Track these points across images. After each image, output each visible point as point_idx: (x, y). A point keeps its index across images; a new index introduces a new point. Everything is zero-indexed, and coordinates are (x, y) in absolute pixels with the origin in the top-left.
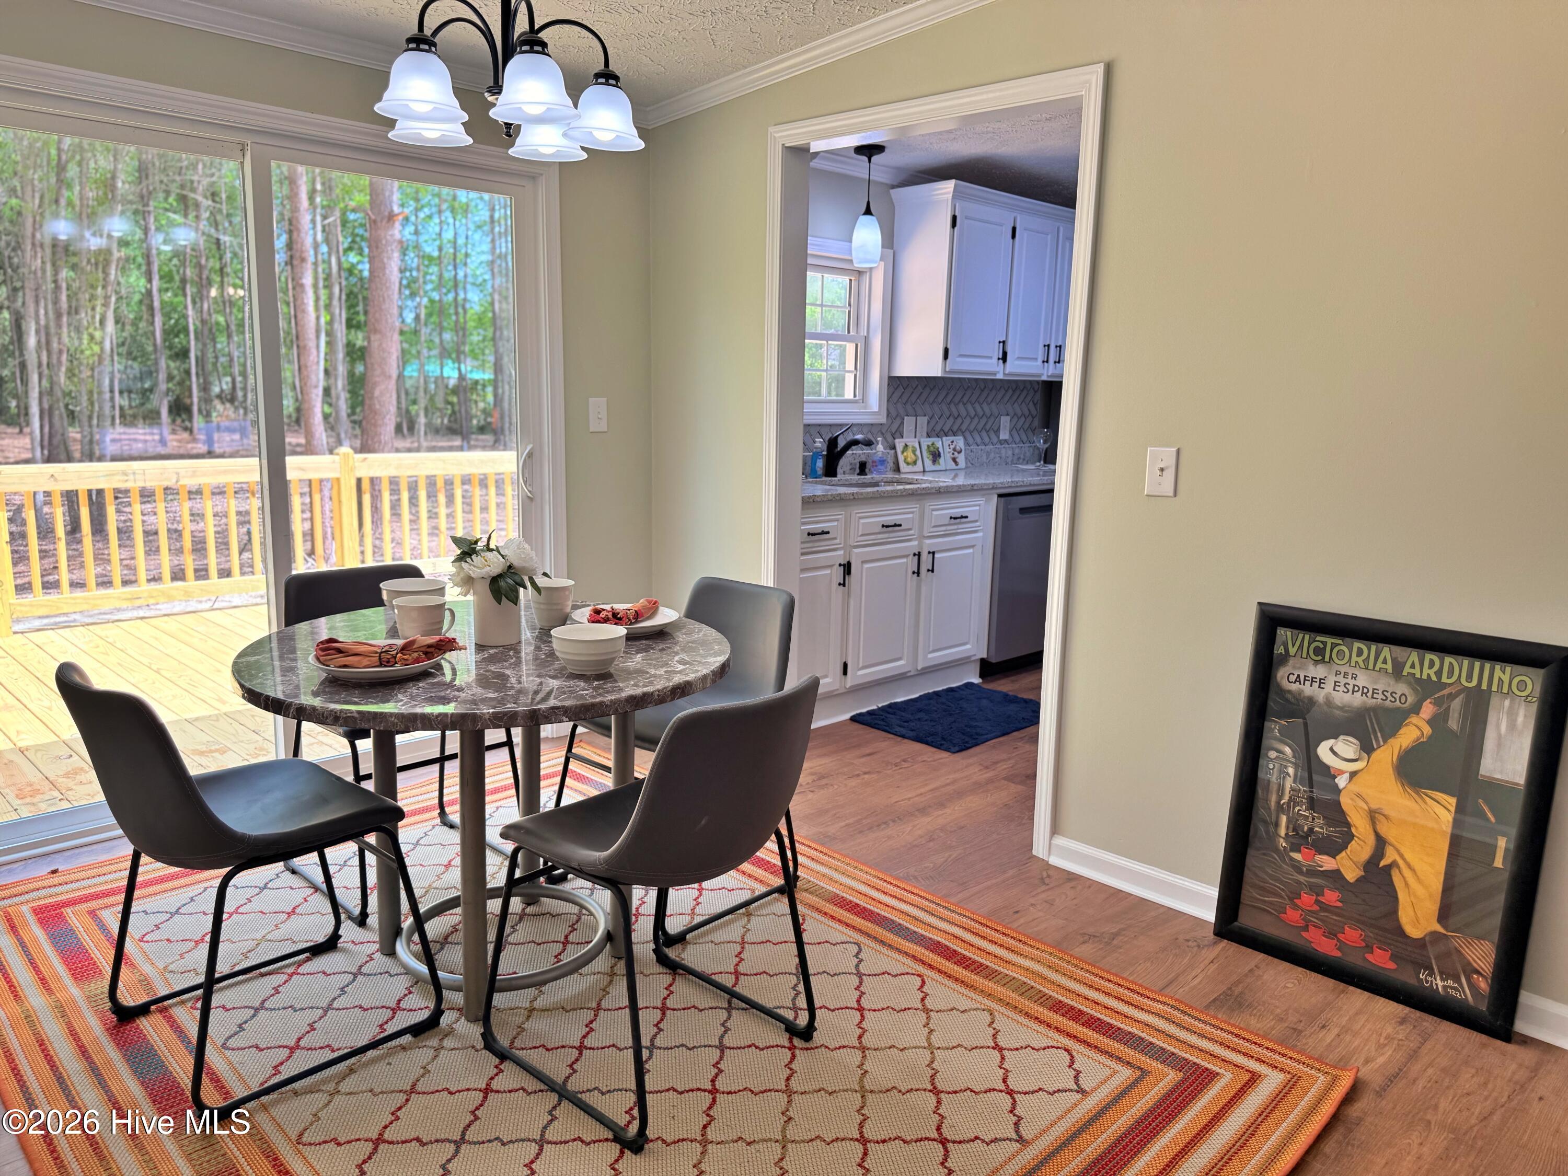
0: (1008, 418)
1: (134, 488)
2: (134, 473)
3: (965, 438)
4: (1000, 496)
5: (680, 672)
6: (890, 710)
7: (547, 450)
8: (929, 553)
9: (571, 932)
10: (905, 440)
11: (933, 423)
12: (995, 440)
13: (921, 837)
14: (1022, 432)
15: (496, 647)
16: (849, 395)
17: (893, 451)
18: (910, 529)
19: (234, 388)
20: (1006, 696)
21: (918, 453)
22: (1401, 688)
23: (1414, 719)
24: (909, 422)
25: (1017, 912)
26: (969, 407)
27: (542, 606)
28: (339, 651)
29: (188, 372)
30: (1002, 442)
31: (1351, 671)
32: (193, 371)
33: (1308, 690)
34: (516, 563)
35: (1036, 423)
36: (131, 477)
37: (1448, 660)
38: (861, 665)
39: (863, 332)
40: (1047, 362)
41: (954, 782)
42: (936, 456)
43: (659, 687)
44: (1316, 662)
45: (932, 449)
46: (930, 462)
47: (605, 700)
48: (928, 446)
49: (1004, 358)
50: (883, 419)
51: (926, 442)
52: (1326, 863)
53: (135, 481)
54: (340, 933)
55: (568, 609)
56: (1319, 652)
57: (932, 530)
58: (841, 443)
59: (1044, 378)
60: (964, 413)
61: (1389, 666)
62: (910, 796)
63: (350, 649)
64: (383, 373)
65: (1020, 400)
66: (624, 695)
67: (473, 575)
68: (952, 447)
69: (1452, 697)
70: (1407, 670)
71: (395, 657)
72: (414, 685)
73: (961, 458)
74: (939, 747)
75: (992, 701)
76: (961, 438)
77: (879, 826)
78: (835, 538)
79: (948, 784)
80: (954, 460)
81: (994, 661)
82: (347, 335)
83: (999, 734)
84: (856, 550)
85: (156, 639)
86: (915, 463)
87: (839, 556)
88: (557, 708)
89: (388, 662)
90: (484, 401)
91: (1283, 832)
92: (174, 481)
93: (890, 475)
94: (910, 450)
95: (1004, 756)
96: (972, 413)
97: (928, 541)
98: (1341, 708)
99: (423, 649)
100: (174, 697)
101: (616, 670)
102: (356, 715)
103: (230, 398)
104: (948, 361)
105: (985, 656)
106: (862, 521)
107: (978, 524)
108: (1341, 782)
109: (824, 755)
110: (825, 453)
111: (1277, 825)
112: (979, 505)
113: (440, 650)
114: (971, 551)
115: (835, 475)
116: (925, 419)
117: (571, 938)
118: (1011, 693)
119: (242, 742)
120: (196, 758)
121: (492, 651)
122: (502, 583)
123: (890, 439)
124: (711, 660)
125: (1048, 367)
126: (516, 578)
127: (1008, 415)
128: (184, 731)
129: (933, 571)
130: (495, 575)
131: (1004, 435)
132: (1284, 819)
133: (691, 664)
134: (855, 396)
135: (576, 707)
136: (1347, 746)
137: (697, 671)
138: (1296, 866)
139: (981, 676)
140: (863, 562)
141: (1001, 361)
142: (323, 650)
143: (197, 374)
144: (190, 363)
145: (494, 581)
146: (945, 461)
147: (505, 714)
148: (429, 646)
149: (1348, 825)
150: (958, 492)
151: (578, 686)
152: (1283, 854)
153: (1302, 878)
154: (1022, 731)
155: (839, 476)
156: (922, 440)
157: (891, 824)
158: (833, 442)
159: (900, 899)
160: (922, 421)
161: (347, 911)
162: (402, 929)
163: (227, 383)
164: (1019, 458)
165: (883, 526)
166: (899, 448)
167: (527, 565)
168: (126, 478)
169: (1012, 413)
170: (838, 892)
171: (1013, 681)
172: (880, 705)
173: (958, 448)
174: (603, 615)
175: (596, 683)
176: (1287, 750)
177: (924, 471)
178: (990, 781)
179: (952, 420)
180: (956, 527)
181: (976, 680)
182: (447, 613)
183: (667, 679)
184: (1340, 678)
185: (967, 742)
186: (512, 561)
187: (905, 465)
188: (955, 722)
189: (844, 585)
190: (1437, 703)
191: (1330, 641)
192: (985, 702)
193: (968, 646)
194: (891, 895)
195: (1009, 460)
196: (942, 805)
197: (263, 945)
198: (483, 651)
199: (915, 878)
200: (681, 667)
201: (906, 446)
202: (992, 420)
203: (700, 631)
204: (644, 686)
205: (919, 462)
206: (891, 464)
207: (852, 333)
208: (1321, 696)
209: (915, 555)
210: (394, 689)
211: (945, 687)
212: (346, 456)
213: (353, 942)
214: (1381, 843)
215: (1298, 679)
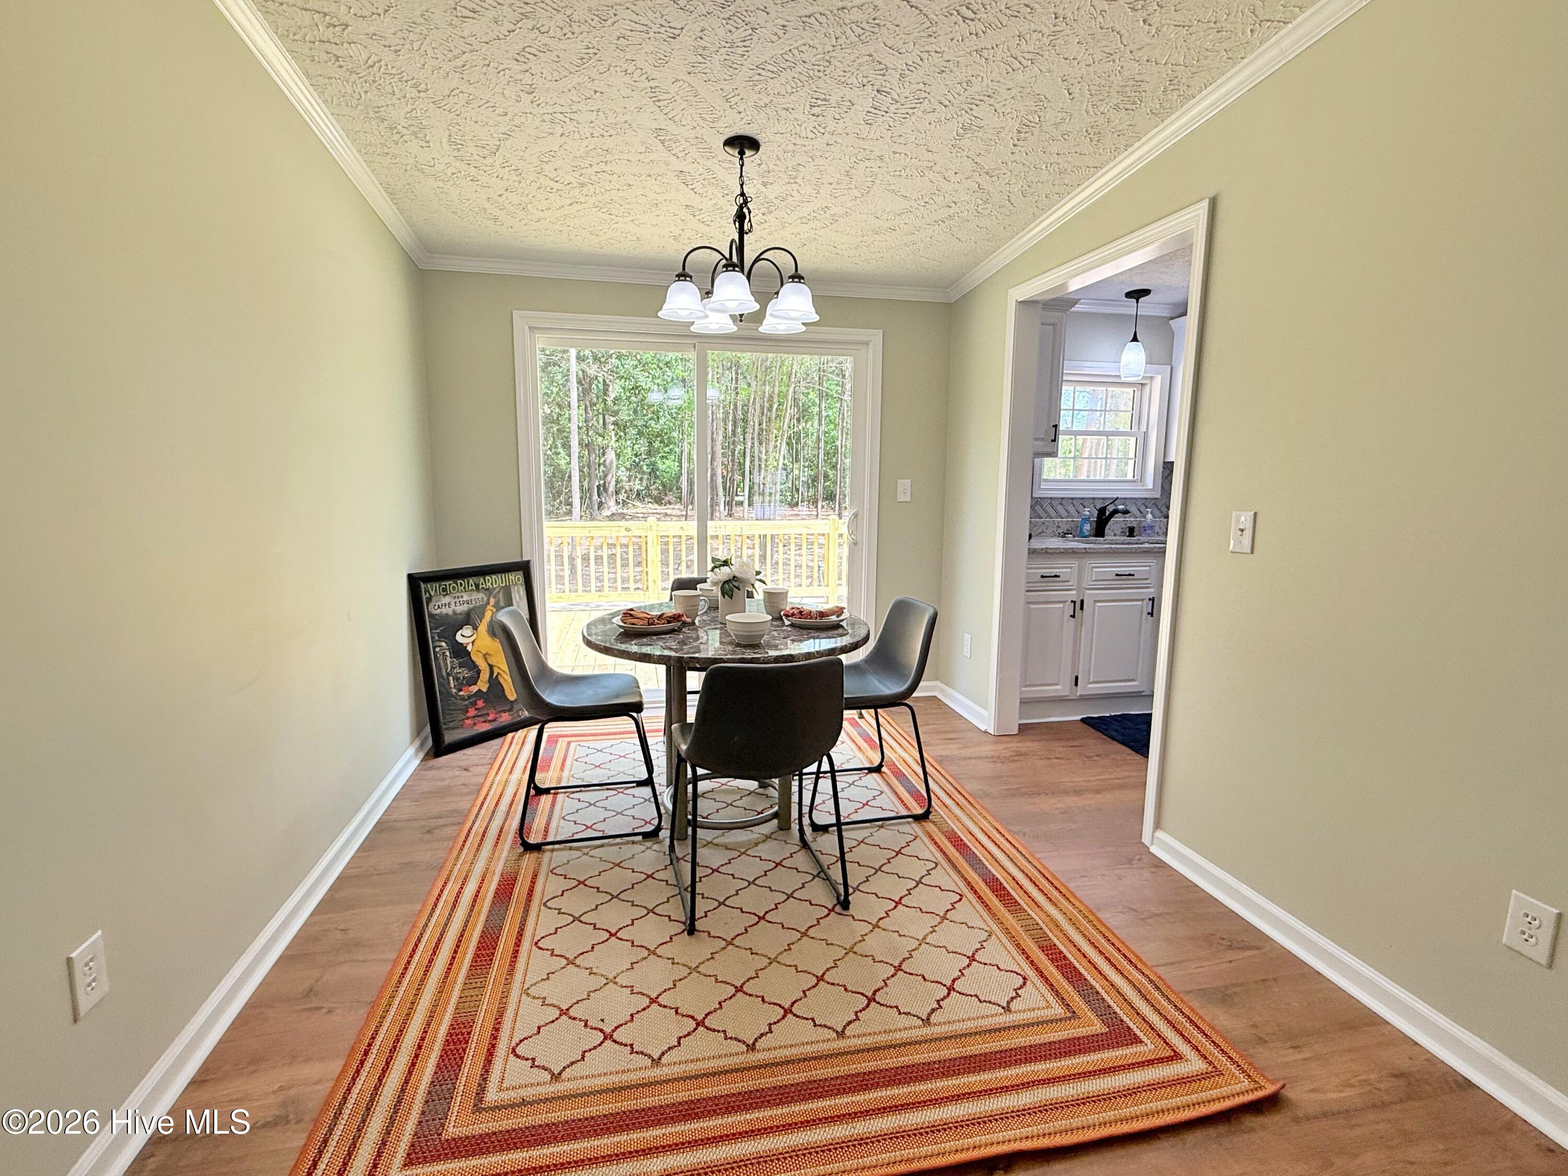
6: (1119, 719)
7: (866, 513)
13: (1057, 809)
16: (1130, 476)
18: (1146, 579)
22: (481, 595)
23: (489, 607)
28: (631, 615)
31: (460, 595)
33: (444, 611)
37: (494, 577)
38: (1092, 680)
44: (445, 596)
50: (1157, 495)
52: (474, 689)
56: (444, 590)
58: (1110, 511)
61: (474, 587)
63: (637, 615)
69: (499, 592)
70: (481, 586)
74: (1137, 750)
77: (1031, 795)
78: (1068, 581)
84: (1090, 592)
87: (1072, 595)
91: (452, 686)
98: (460, 614)
106: (1096, 569)
108: (469, 648)
110: (1094, 519)
111: (449, 682)
132: (451, 678)
134: (1134, 477)
136: (467, 630)
138: (463, 699)
140: (1098, 601)
149: (477, 666)
152: (456, 696)
153: (466, 703)
157: (1043, 795)
158: (1102, 511)
165: (1116, 575)
170: (955, 829)
176: (444, 644)
184: (457, 600)
189: (1075, 617)
190: (494, 597)
191: (447, 583)
207: (1133, 430)
208: (450, 612)
209: (1150, 599)
214: (491, 667)
215: (439, 607)
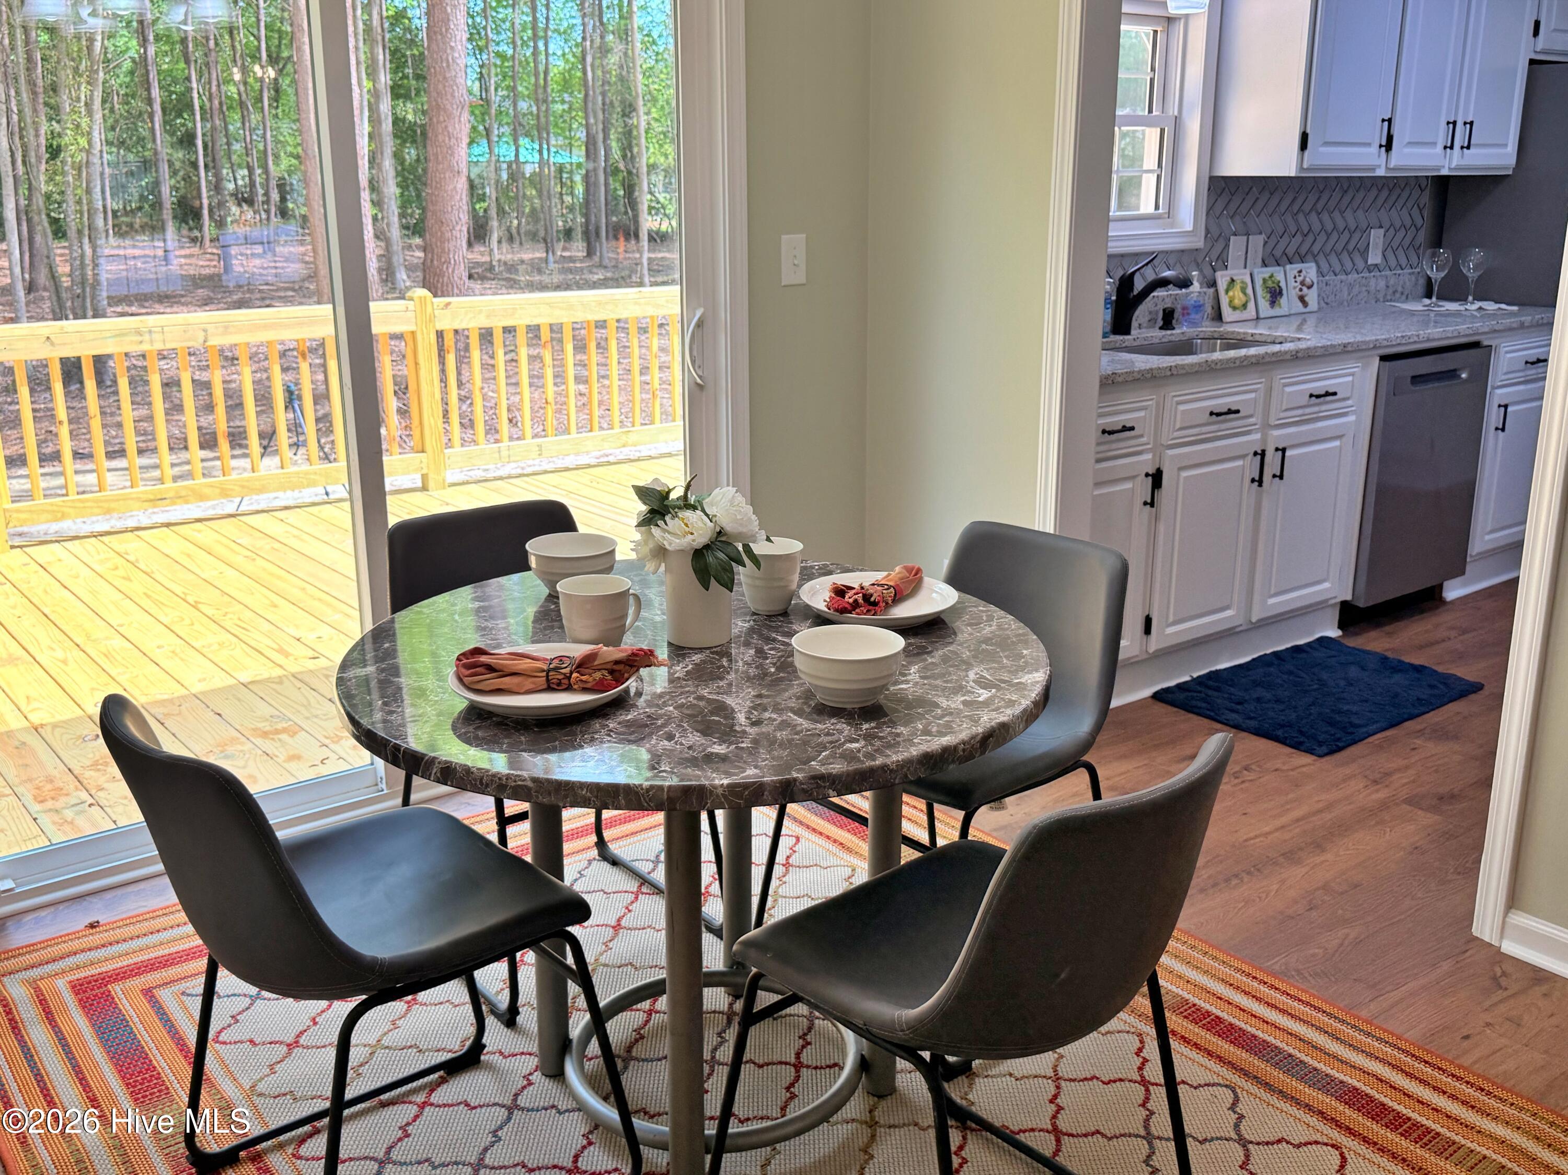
0: (1382, 231)
1: (150, 351)
2: (150, 332)
3: (1318, 267)
4: (1384, 358)
5: (986, 703)
6: (1211, 683)
7: (724, 315)
8: (1277, 449)
9: (803, 1047)
10: (1230, 272)
11: (1271, 243)
12: (1360, 264)
13: (1295, 902)
14: (1400, 253)
15: (701, 650)
16: (1147, 206)
17: (1212, 290)
18: (1251, 416)
19: (252, 184)
20: (1384, 659)
21: (1249, 291)
24: (1237, 245)
25: (1467, 1037)
26: (1325, 217)
27: (758, 583)
28: (490, 668)
29: (194, 165)
30: (1370, 268)
32: (201, 163)
34: (729, 527)
35: (1422, 237)
36: (146, 337)
38: (1171, 619)
39: (1173, 111)
40: (1452, 147)
41: (1329, 807)
42: (1275, 294)
43: (964, 735)
45: (1270, 284)
46: (1267, 304)
47: (888, 761)
48: (1265, 280)
49: (1388, 146)
50: (1199, 242)
51: (1262, 274)
53: (151, 342)
54: (484, 1041)
55: (794, 586)
57: (1283, 415)
58: (1139, 285)
59: (1445, 172)
60: (1316, 227)
62: (1267, 829)
63: (506, 666)
64: (451, 168)
65: (1399, 205)
66: (914, 752)
67: (667, 547)
68: (1299, 279)
71: (569, 678)
72: (604, 726)
73: (1312, 296)
74: (1297, 746)
75: (1363, 669)
76: (1313, 265)
77: (1227, 880)
78: (1142, 436)
79: (1320, 811)
80: (1302, 299)
81: (1361, 604)
82: (393, 107)
83: (1384, 725)
84: (1170, 452)
85: (189, 556)
86: (1245, 306)
87: (1146, 462)
88: (822, 777)
89: (559, 684)
90: (572, 194)
92: (201, 340)
93: (1208, 328)
94: (1238, 287)
95: (1401, 762)
96: (1329, 226)
97: (1276, 433)
99: (609, 666)
100: (221, 645)
101: (886, 697)
102: (530, 784)
103: (245, 199)
104: (1307, 153)
105: (1349, 597)
106: (1182, 408)
107: (1349, 402)
109: (1124, 757)
110: (1114, 298)
112: (1352, 374)
113: (631, 666)
114: (1337, 443)
115: (1128, 332)
116: (1261, 239)
117: (804, 1058)
118: (1389, 654)
119: (316, 716)
120: (259, 741)
121: (697, 658)
122: (710, 559)
123: (1208, 271)
124: (1027, 678)
125: (1451, 155)
126: (729, 550)
127: (1381, 227)
128: (239, 700)
129: (1281, 477)
130: (699, 546)
131: (1375, 258)
133: (998, 688)
134: (1157, 207)
135: (848, 774)
137: (1011, 703)
139: (1341, 627)
140: (1181, 469)
141: (1383, 149)
142: (468, 667)
143: (206, 166)
144: (196, 152)
145: (699, 554)
146: (1289, 303)
147: (746, 786)
148: (617, 662)
150: (1323, 356)
151: (840, 732)
154: (1419, 719)
155: (1134, 332)
156: (1256, 271)
157: (1246, 878)
158: (1126, 283)
159: (1283, 1011)
160: (1257, 241)
161: (490, 1003)
162: (570, 1041)
163: (243, 178)
164: (1395, 292)
165: (1212, 414)
166: (1222, 284)
167: (741, 529)
168: (140, 339)
169: (1386, 224)
170: (1186, 996)
171: (1389, 634)
172: (1195, 675)
173: (1308, 281)
174: (849, 598)
175: (865, 726)
177: (1258, 318)
178: (1384, 806)
179: (1299, 238)
180: (1316, 409)
181: (1334, 633)
182: (631, 600)
183: (971, 718)
185: (1339, 739)
186: (724, 525)
187: (1230, 310)
188: (1313, 704)
189: (1152, 504)
192: (1353, 671)
193: (1326, 585)
194: (1268, 1004)
195: (1380, 296)
196: (1319, 846)
197: (380, 1053)
198: (684, 656)
199: (1299, 972)
200: (984, 695)
201: (1233, 280)
202: (1357, 236)
203: (990, 618)
204: (941, 734)
205: (1251, 305)
206: (1209, 309)
207: (1154, 113)
209: (1255, 454)
210: (575, 735)
211: (1289, 645)
212: (422, 300)
213: (501, 1053)
